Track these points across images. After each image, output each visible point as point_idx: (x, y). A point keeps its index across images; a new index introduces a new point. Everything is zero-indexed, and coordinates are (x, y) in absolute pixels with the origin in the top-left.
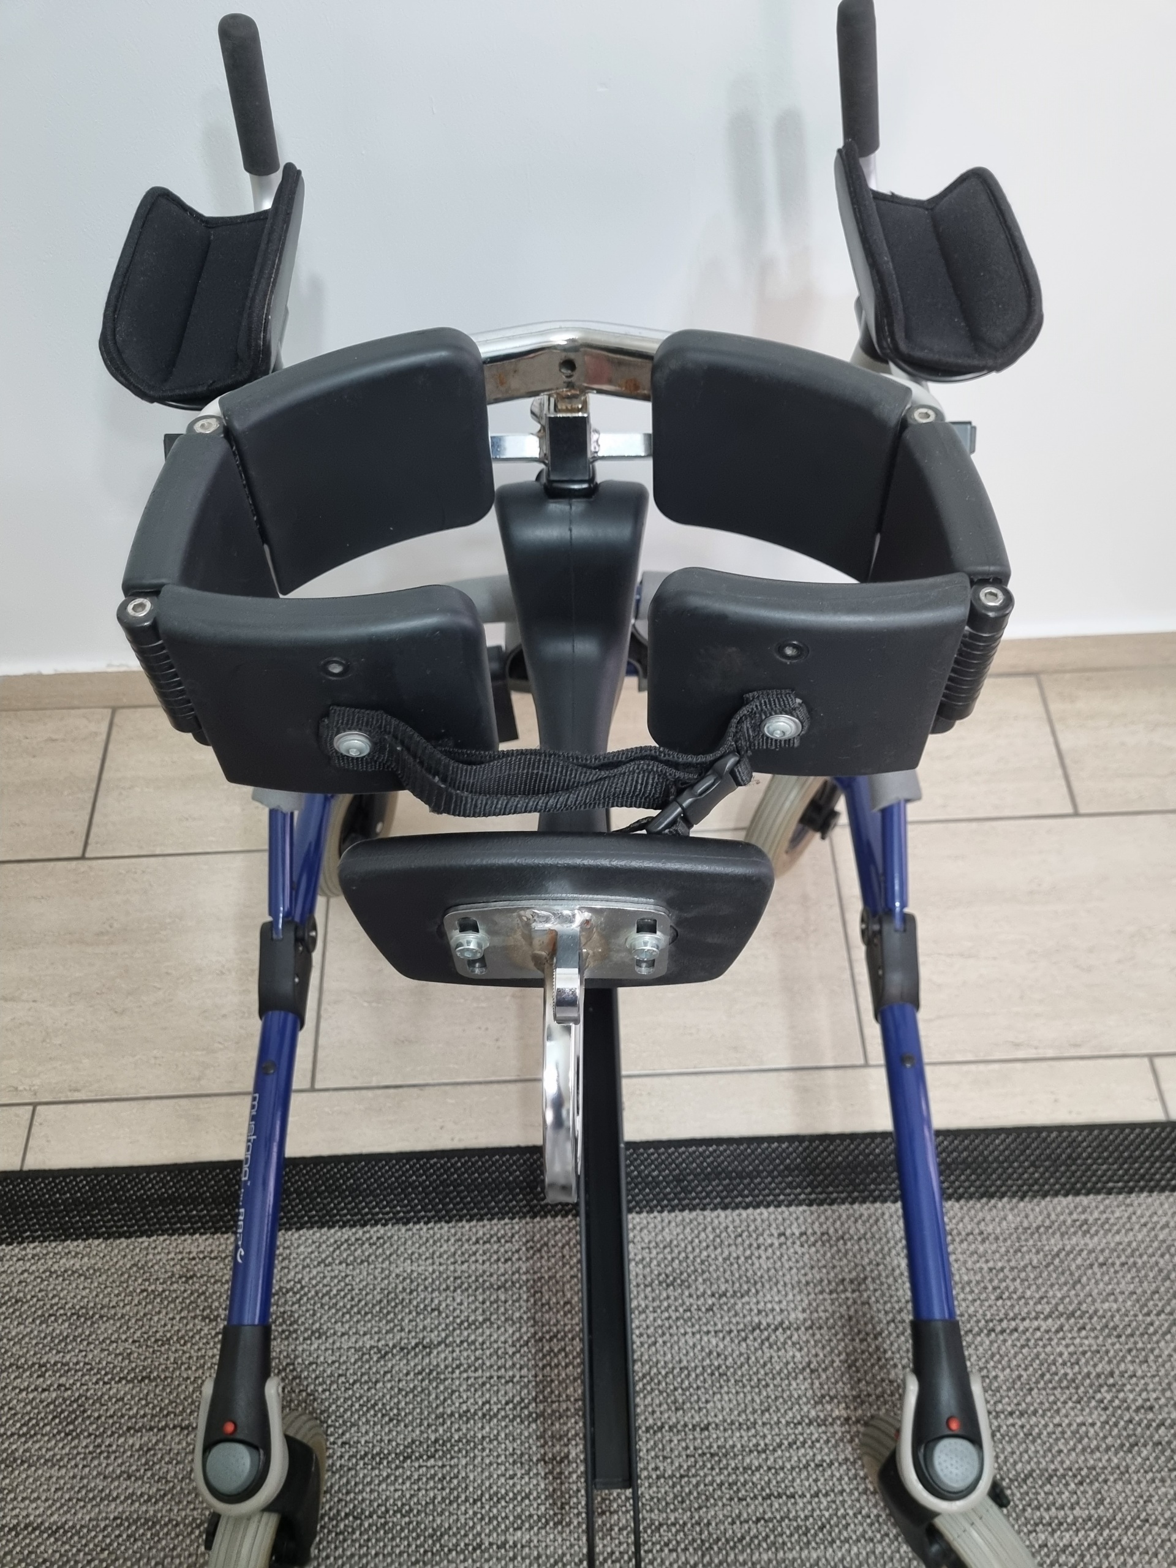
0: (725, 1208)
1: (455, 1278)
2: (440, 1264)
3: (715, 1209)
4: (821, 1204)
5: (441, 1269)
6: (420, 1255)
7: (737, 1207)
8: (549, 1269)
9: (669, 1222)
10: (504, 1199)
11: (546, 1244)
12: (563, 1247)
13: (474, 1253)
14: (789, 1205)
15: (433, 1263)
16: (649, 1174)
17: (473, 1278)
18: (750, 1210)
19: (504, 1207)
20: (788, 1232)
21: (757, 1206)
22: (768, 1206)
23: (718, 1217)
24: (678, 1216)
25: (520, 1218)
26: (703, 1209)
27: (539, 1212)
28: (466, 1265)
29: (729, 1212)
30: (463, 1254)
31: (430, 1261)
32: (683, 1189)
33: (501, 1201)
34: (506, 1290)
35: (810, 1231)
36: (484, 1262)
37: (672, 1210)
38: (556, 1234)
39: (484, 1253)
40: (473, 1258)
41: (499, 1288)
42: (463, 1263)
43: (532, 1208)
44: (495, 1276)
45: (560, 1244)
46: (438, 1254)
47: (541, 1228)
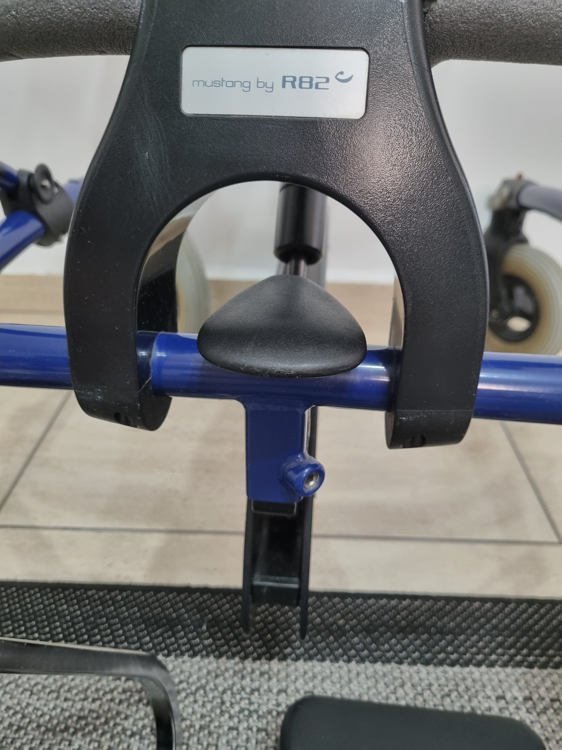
0: (427, 663)
1: (80, 718)
2: (66, 700)
3: (414, 663)
4: (544, 666)
5: (65, 705)
6: (44, 687)
7: (441, 663)
8: (203, 716)
9: (358, 674)
10: (161, 634)
11: (203, 687)
12: (224, 692)
13: (112, 691)
14: (505, 665)
15: (57, 698)
16: (335, 623)
17: (103, 720)
18: (457, 668)
19: (160, 644)
20: (508, 696)
21: (466, 664)
22: (479, 664)
23: (418, 672)
24: (369, 668)
25: (176, 656)
26: (400, 662)
27: (200, 651)
28: (98, 703)
29: (431, 668)
30: (97, 690)
31: (55, 695)
32: (374, 641)
33: (157, 637)
34: (142, 738)
35: (535, 697)
36: (121, 702)
37: (362, 660)
38: (217, 676)
39: (124, 691)
40: (109, 697)
41: (133, 735)
42: (94, 700)
43: (192, 647)
44: (131, 720)
45: (221, 689)
46: (66, 688)
47: (200, 669)
